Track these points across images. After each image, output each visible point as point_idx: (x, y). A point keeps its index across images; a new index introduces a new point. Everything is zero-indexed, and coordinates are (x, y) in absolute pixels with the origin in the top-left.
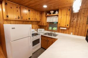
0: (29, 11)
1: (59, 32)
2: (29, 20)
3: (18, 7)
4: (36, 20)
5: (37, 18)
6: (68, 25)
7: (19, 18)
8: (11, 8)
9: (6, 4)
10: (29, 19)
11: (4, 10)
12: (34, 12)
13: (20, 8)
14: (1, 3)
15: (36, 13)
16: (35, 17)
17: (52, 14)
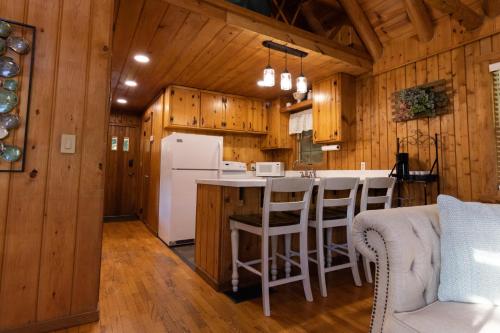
0: (224, 101)
1: (328, 168)
2: (223, 129)
3: (196, 96)
4: (246, 130)
5: (250, 120)
6: (336, 133)
7: (195, 122)
8: (181, 99)
9: (172, 93)
10: (224, 124)
11: (167, 107)
12: (242, 103)
13: (200, 97)
14: (164, 92)
15: (250, 106)
16: (244, 120)
17: (299, 101)
